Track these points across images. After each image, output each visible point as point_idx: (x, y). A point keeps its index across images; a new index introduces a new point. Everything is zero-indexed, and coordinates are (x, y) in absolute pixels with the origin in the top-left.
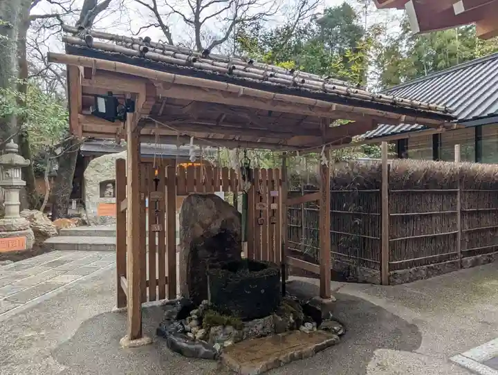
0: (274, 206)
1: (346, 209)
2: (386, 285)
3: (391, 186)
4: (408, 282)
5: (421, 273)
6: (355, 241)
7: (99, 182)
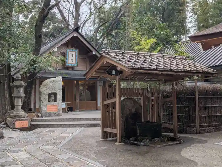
0: (153, 103)
1: (182, 104)
2: (198, 133)
3: (199, 95)
4: (207, 133)
5: (212, 130)
6: (185, 117)
7: (48, 93)
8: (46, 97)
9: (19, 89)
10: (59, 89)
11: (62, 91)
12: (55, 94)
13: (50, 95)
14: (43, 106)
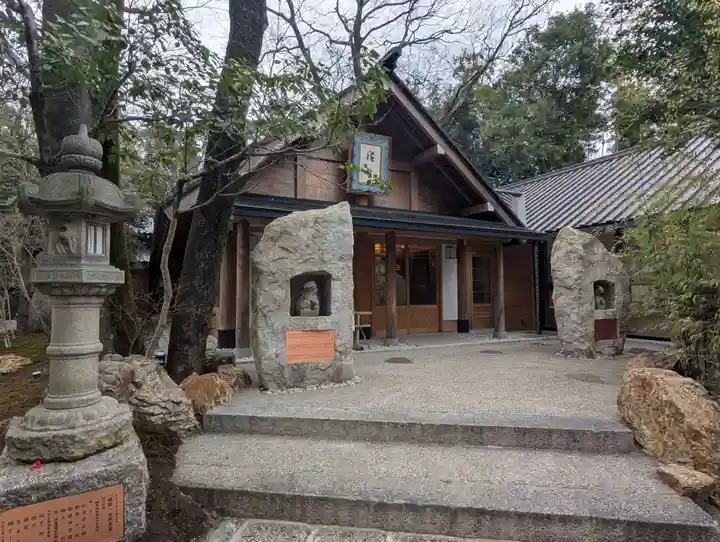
7: (290, 276)
8: (283, 293)
9: (70, 233)
10: (341, 259)
11: (351, 265)
12: (323, 281)
13: (298, 285)
14: (268, 336)
